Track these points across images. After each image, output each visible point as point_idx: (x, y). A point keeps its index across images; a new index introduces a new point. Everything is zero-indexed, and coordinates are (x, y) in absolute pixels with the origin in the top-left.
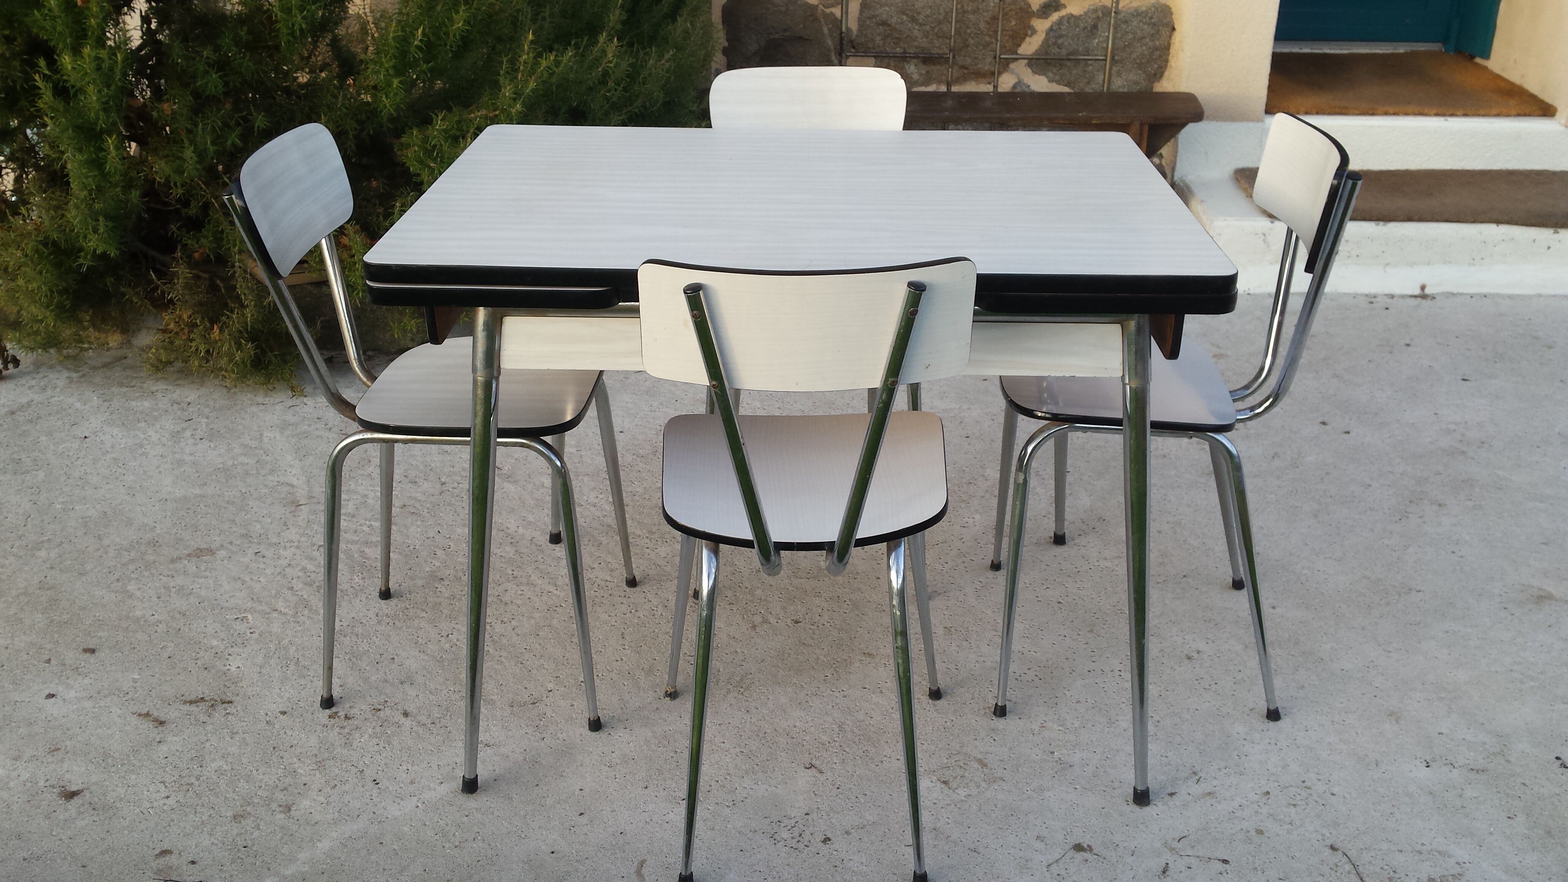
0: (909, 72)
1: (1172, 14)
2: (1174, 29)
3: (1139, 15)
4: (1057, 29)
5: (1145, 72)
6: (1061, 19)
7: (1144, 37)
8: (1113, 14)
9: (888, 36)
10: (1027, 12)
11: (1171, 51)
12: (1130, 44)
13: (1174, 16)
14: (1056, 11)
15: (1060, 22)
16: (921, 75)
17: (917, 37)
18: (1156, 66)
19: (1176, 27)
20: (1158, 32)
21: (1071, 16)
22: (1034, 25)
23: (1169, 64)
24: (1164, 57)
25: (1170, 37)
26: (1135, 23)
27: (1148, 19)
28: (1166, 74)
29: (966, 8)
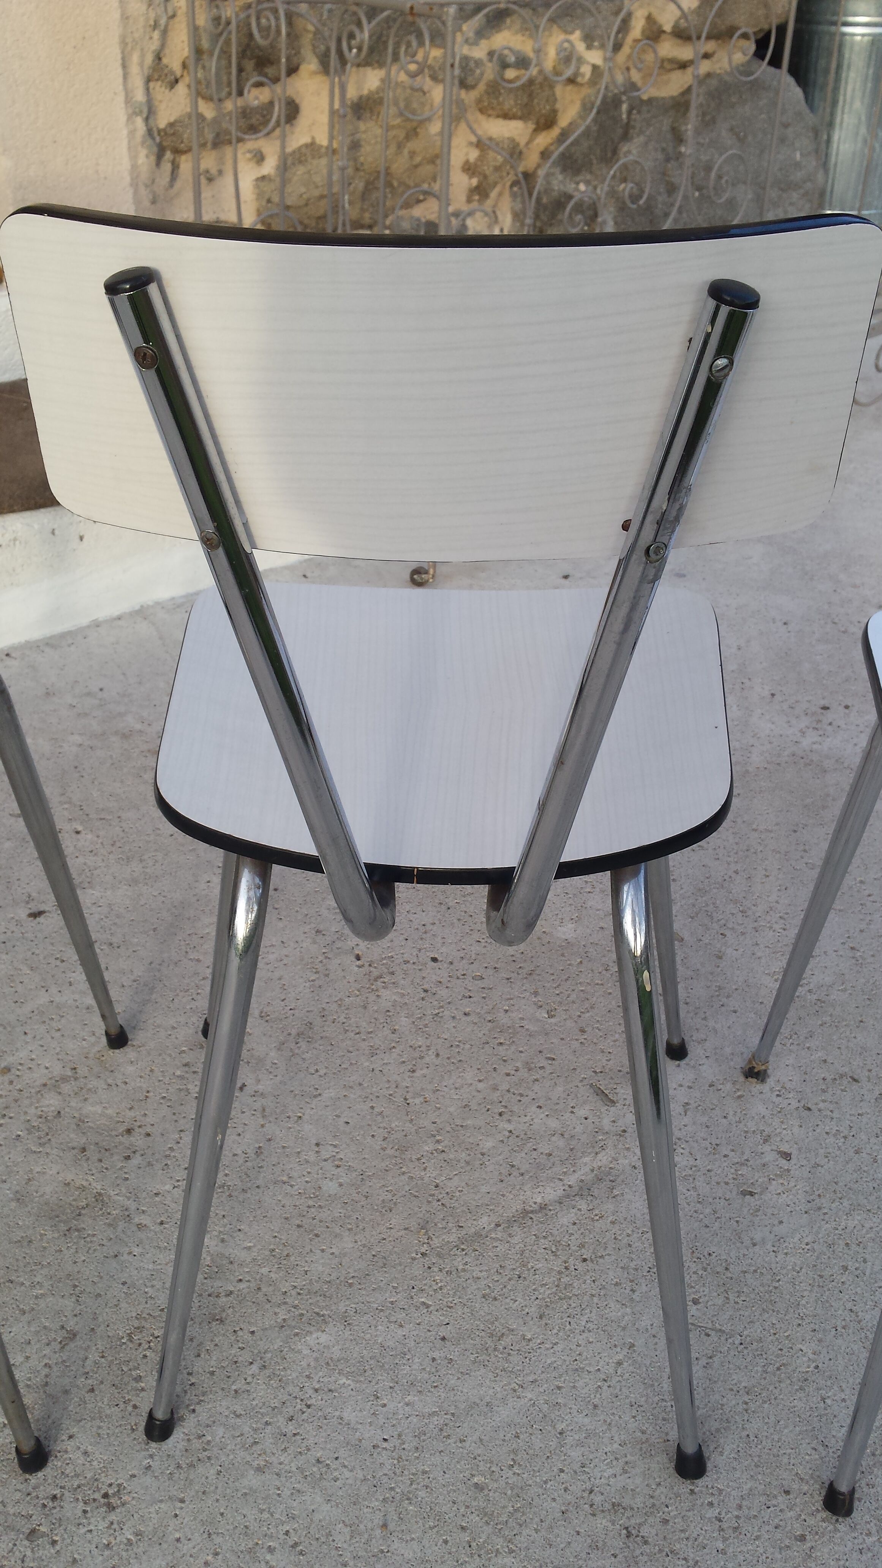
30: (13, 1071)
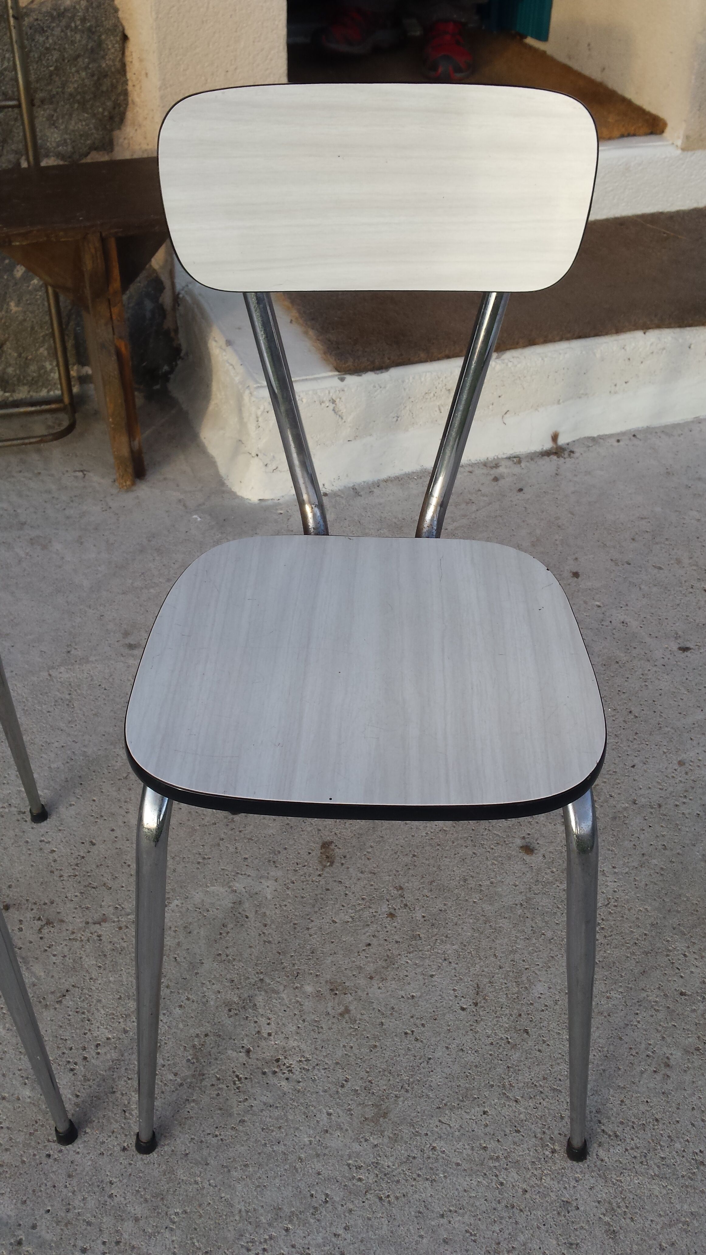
1: (116, 10)
2: (125, 38)
3: (61, 15)
5: (94, 115)
7: (78, 56)
8: (12, 21)
11: (129, 75)
12: (57, 68)
13: (120, 14)
18: (109, 104)
19: (129, 33)
20: (100, 44)
23: (130, 99)
24: (120, 88)
25: (123, 51)
26: (57, 32)
27: (78, 23)
28: (129, 115)
30: (687, 765)
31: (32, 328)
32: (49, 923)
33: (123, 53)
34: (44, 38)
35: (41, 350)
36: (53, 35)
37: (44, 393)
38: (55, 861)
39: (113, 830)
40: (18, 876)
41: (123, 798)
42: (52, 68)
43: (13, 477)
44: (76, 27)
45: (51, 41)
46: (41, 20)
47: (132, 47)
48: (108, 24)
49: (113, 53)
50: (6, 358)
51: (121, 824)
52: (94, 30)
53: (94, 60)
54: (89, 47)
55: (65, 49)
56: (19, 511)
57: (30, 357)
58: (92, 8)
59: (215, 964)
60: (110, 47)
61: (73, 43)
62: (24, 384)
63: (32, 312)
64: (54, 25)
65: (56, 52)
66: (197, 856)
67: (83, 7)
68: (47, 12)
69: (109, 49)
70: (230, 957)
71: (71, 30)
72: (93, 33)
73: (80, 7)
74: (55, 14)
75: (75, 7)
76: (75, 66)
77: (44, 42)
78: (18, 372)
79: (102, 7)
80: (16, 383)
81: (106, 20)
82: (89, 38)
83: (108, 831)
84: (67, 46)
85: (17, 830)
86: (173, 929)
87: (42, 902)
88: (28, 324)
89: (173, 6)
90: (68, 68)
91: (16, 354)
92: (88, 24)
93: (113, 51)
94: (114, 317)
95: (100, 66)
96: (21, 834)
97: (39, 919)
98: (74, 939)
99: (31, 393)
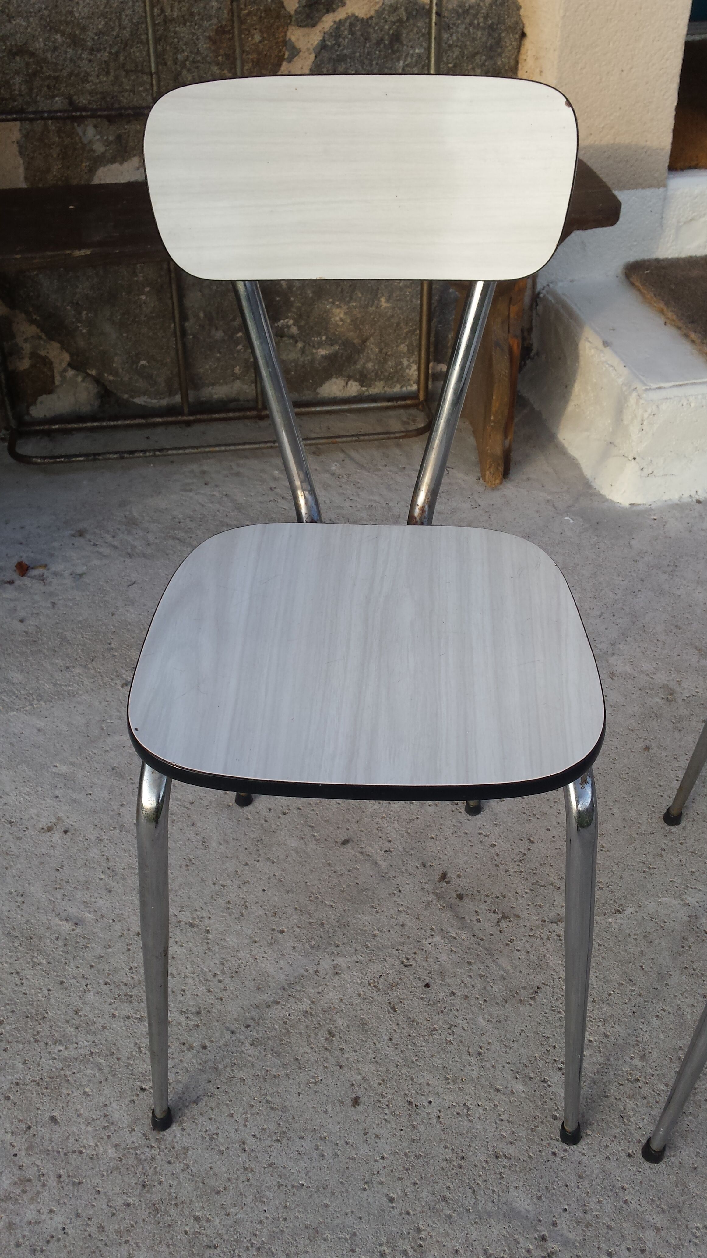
0: (85, 141)
1: (519, 8)
2: (523, 35)
3: (466, 12)
4: (332, 47)
6: (339, 24)
7: (477, 54)
9: (35, 74)
10: (278, 17)
13: (522, 12)
14: (328, 12)
15: (337, 31)
16: (108, 144)
17: (87, 74)
19: (527, 30)
20: (499, 42)
21: (354, 20)
22: (293, 39)
25: (519, 49)
26: (462, 29)
27: (481, 20)
29: (168, 12)
31: (398, 324)
32: (505, 917)
33: (519, 51)
34: (449, 35)
35: (402, 346)
36: (457, 32)
37: (397, 389)
38: (498, 855)
39: (548, 830)
40: (465, 866)
41: (552, 798)
42: (450, 65)
43: (380, 470)
44: (479, 24)
45: (454, 38)
46: (447, 18)
47: (529, 46)
48: (509, 22)
49: (510, 51)
50: (368, 353)
51: (554, 823)
52: (495, 27)
53: (491, 58)
54: (489, 44)
55: (466, 45)
56: (391, 504)
57: (389, 353)
58: (496, 5)
59: (684, 977)
60: (507, 44)
61: (474, 40)
62: (381, 380)
63: (400, 309)
64: (460, 22)
65: (458, 49)
66: (642, 865)
67: (487, 4)
68: (453, 9)
69: (507, 47)
70: (697, 972)
71: (474, 28)
72: (494, 30)
73: (485, 5)
74: (460, 11)
75: (479, 5)
76: (472, 63)
77: (448, 39)
78: (376, 367)
79: (506, 4)
80: (373, 377)
81: (508, 17)
82: (490, 35)
83: (544, 830)
84: (468, 43)
85: (454, 820)
86: (632, 936)
87: (494, 896)
88: (395, 320)
89: (581, 4)
90: (465, 65)
91: (377, 350)
92: (490, 22)
93: (510, 48)
94: (512, 316)
95: (495, 64)
96: (460, 825)
97: (494, 912)
98: (533, 936)
99: (385, 389)
